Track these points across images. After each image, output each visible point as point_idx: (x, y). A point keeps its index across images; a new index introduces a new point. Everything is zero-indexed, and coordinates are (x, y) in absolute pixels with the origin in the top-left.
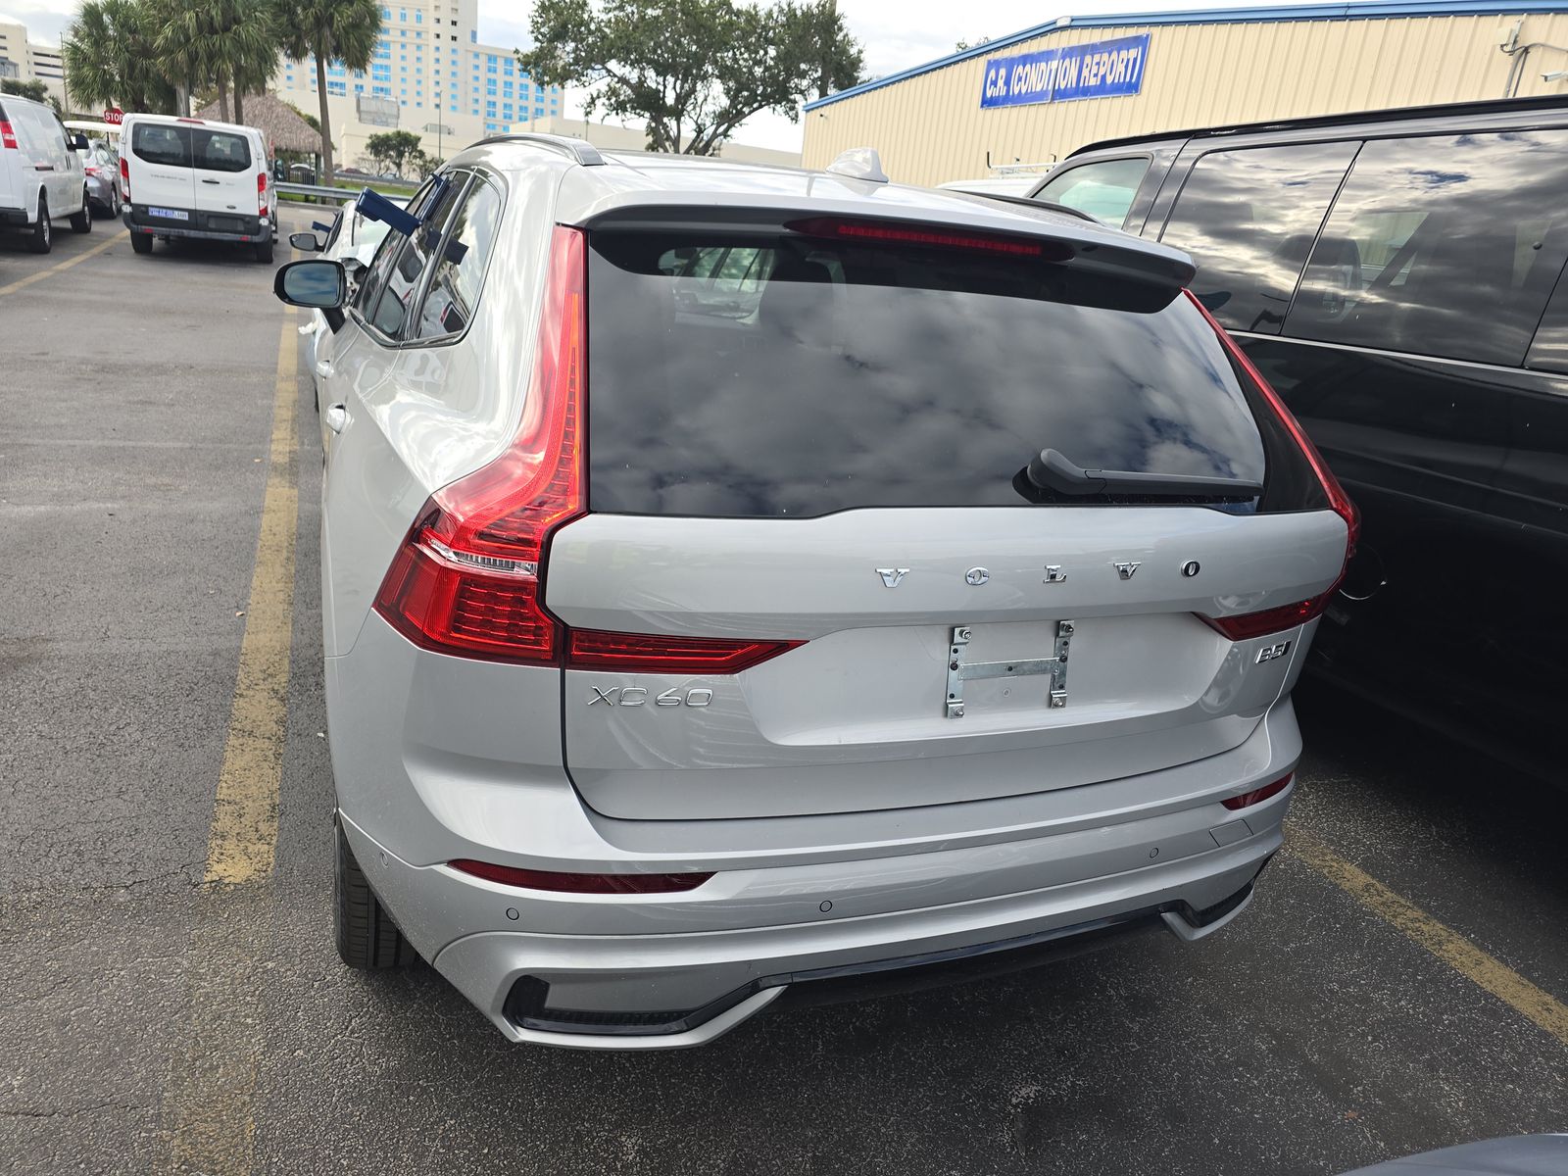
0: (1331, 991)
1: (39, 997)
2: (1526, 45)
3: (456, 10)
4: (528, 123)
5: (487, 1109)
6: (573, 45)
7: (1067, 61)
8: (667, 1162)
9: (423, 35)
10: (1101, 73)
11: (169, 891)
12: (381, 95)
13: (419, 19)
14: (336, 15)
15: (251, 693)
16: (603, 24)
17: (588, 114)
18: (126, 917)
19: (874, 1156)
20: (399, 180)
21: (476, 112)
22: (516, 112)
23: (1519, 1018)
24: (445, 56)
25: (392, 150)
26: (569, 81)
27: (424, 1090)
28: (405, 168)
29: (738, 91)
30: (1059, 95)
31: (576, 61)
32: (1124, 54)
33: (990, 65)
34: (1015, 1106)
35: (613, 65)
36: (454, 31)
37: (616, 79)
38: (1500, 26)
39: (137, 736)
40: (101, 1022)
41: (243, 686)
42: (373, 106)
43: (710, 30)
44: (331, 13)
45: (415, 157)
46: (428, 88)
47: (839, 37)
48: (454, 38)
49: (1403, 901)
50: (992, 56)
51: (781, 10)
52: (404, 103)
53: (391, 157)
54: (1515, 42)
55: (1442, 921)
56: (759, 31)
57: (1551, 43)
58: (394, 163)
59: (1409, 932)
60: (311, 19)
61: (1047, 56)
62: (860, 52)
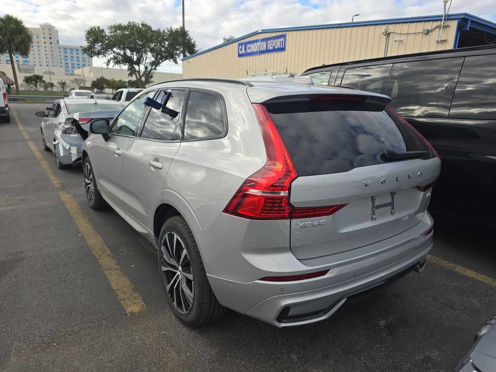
0: (437, 284)
1: (99, 355)
2: (389, 33)
3: (51, 34)
4: (81, 70)
5: (250, 357)
6: (100, 44)
7: (263, 42)
8: (306, 359)
9: (40, 43)
10: (273, 45)
11: (118, 318)
12: (26, 63)
13: (37, 37)
14: (15, 38)
15: (102, 258)
16: (110, 37)
17: (107, 65)
18: (110, 328)
19: (356, 346)
20: (37, 91)
21: (61, 67)
22: (76, 66)
23: (481, 282)
24: (48, 49)
25: (33, 81)
26: (100, 55)
27: (230, 356)
28: (38, 87)
29: (157, 56)
30: (262, 52)
31: (103, 49)
32: (279, 40)
33: (239, 45)
34: (382, 326)
35: (115, 49)
36: (50, 41)
37: (116, 54)
38: (381, 28)
39: (74, 276)
40: (123, 358)
41: (98, 256)
42: (24, 67)
43: (146, 37)
44: (13, 38)
45: (42, 83)
46: (43, 60)
47: (187, 38)
48: (51, 43)
49: (441, 259)
50: (240, 42)
51: (168, 30)
52: (35, 65)
53: (33, 83)
54: (386, 32)
55: (453, 263)
56: (161, 37)
57: (395, 32)
58: (34, 85)
59: (446, 267)
60: (6, 40)
61: (257, 41)
62: (194, 42)
